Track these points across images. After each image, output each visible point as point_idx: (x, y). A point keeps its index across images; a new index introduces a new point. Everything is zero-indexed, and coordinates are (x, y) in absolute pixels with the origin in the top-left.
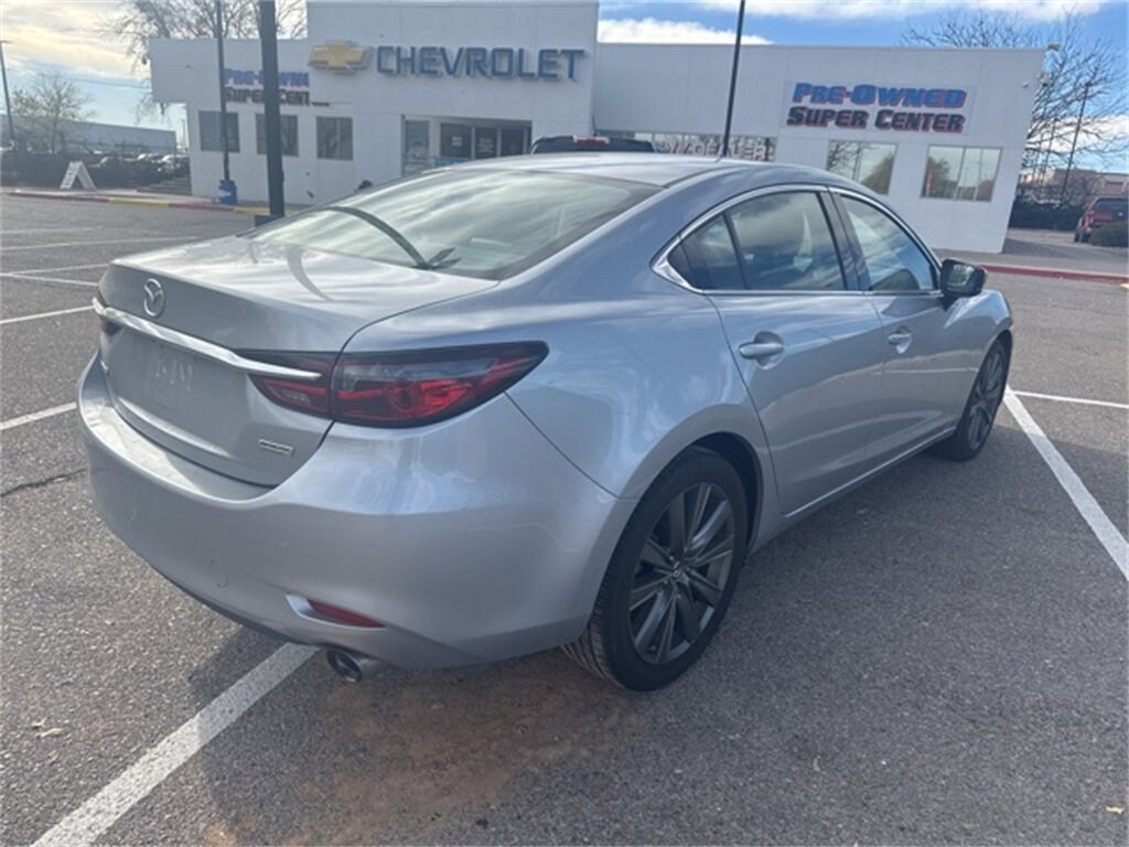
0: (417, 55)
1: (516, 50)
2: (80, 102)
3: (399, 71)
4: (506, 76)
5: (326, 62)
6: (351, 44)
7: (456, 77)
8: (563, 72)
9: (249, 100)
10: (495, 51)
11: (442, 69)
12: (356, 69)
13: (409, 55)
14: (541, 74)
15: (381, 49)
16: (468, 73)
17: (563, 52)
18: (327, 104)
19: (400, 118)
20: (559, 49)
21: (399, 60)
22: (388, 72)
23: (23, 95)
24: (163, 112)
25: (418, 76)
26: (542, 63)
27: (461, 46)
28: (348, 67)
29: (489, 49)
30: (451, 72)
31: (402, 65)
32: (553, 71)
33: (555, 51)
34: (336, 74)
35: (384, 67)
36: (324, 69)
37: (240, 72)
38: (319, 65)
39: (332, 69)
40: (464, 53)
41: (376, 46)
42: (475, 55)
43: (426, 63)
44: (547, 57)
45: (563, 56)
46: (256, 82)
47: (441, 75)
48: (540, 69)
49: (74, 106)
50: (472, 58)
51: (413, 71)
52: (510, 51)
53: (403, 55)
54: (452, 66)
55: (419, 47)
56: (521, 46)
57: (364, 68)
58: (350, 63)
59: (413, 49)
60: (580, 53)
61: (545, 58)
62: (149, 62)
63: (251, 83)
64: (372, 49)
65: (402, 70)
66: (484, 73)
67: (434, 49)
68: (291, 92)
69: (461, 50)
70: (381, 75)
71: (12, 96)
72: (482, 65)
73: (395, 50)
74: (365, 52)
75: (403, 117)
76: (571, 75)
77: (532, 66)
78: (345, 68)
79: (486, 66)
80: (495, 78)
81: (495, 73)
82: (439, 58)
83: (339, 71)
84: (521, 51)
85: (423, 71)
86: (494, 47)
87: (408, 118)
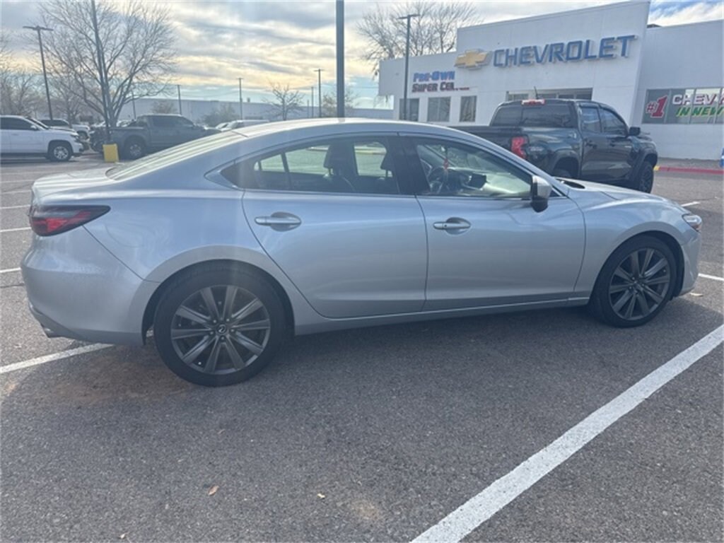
0: (519, 51)
1: (584, 41)
2: (353, 99)
3: (506, 64)
4: (577, 59)
5: (464, 64)
6: (480, 51)
7: (543, 64)
8: (618, 53)
9: (426, 90)
10: (570, 44)
11: (534, 60)
12: (481, 66)
13: (514, 54)
14: (601, 56)
15: (497, 52)
16: (550, 60)
17: (619, 38)
18: (468, 89)
19: (505, 93)
20: (616, 36)
21: (508, 57)
22: (500, 65)
23: (327, 97)
24: (387, 101)
25: (519, 66)
26: (602, 47)
27: (547, 43)
28: (477, 65)
29: (566, 43)
30: (539, 61)
31: (509, 60)
32: (610, 53)
33: (613, 38)
34: (470, 70)
35: (497, 63)
36: (463, 68)
37: (422, 75)
38: (460, 65)
39: (467, 67)
40: (548, 48)
41: (494, 50)
42: (556, 48)
43: (524, 57)
44: (607, 44)
45: (619, 41)
46: (430, 79)
47: (533, 64)
48: (601, 52)
49: (350, 101)
50: (554, 50)
51: (515, 64)
52: (580, 43)
53: (510, 54)
54: (540, 57)
55: (520, 47)
56: (588, 39)
57: (486, 65)
58: (477, 62)
59: (516, 50)
60: (632, 37)
61: (605, 45)
62: (378, 74)
63: (427, 80)
64: (491, 52)
65: (509, 64)
66: (561, 59)
67: (530, 47)
68: (448, 83)
69: (547, 46)
70: (497, 68)
71: (322, 98)
72: (560, 54)
73: (505, 51)
74: (487, 55)
75: (508, 92)
76: (623, 54)
77: (595, 51)
78: (474, 66)
79: (563, 55)
80: (569, 62)
81: (568, 59)
82: (532, 53)
83: (472, 69)
84: (588, 42)
85: (522, 63)
86: (569, 41)
87: (510, 93)
